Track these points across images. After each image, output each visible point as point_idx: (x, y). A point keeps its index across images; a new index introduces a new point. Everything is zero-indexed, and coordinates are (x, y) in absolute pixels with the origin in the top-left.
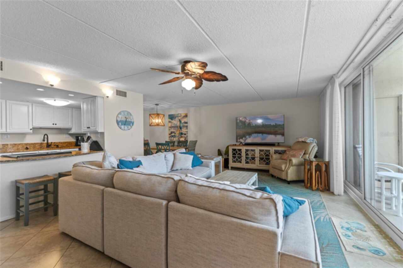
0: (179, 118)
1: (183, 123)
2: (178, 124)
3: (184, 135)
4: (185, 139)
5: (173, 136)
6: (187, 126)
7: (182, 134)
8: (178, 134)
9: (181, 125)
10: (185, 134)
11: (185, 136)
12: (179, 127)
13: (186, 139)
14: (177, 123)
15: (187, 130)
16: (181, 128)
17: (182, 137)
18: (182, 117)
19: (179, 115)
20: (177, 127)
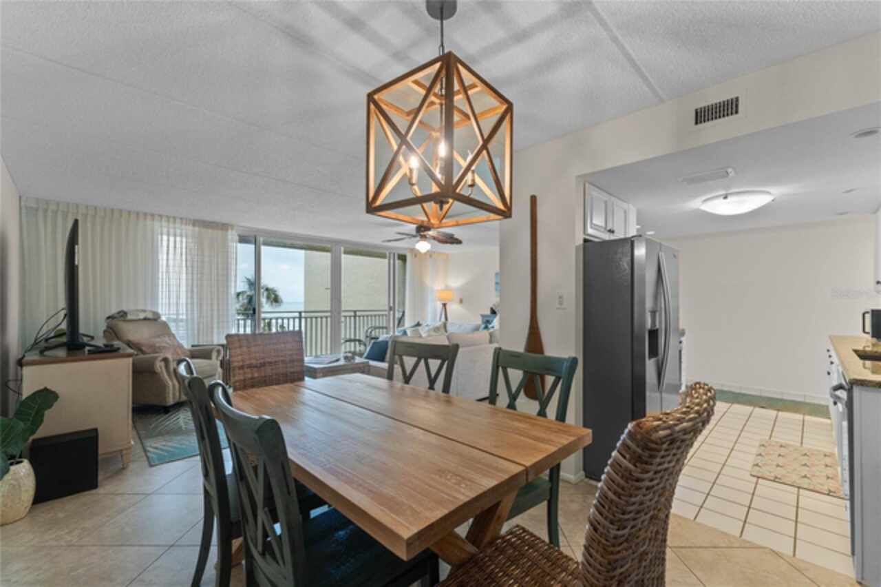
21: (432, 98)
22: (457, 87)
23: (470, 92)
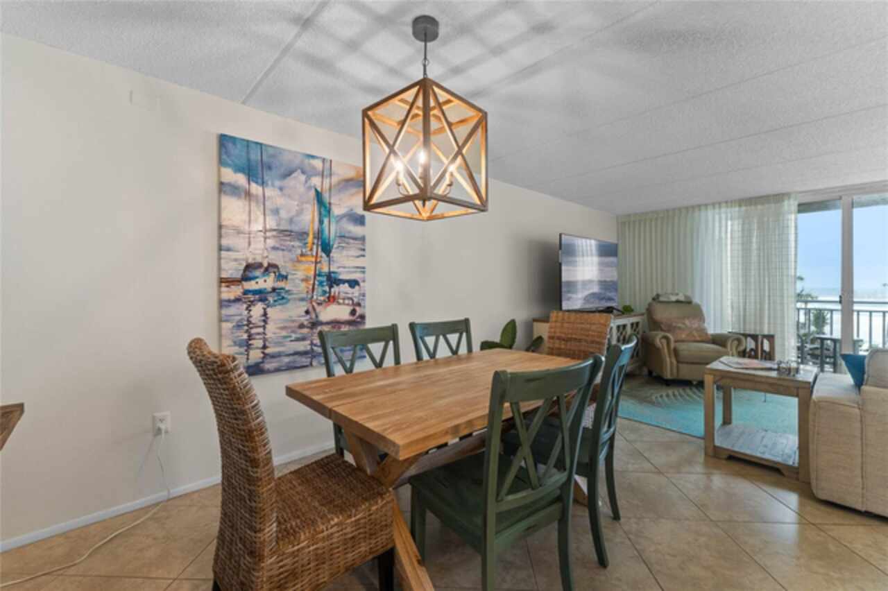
0: (316, 181)
1: (340, 218)
2: (309, 218)
3: (345, 288)
4: (353, 312)
5: (261, 295)
6: (363, 239)
7: (333, 280)
8: (306, 280)
9: (331, 230)
10: (353, 283)
11: (355, 292)
12: (310, 239)
13: (359, 311)
14: (300, 212)
15: (360, 262)
16: (327, 249)
17: (332, 299)
18: (335, 179)
19: (318, 164)
20: (302, 235)
21: (415, 111)
22: (432, 103)
23: (444, 108)
